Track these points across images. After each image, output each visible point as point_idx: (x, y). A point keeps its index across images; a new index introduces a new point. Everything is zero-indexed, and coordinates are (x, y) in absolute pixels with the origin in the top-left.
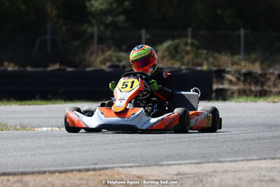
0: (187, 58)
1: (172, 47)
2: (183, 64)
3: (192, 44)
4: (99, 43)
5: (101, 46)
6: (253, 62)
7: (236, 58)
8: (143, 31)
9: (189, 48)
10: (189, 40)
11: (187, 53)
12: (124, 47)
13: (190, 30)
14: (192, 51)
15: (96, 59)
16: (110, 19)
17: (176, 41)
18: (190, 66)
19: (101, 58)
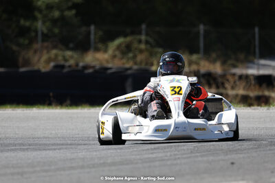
0: (140, 57)
1: (123, 45)
2: (135, 63)
3: (147, 42)
4: (43, 41)
5: (46, 44)
6: (214, 62)
7: (195, 57)
8: (92, 28)
9: (143, 46)
10: (143, 38)
11: (141, 51)
12: (71, 45)
13: (144, 26)
14: (147, 49)
15: (40, 58)
16: (56, 14)
17: (129, 39)
18: (143, 66)
19: (45, 57)
